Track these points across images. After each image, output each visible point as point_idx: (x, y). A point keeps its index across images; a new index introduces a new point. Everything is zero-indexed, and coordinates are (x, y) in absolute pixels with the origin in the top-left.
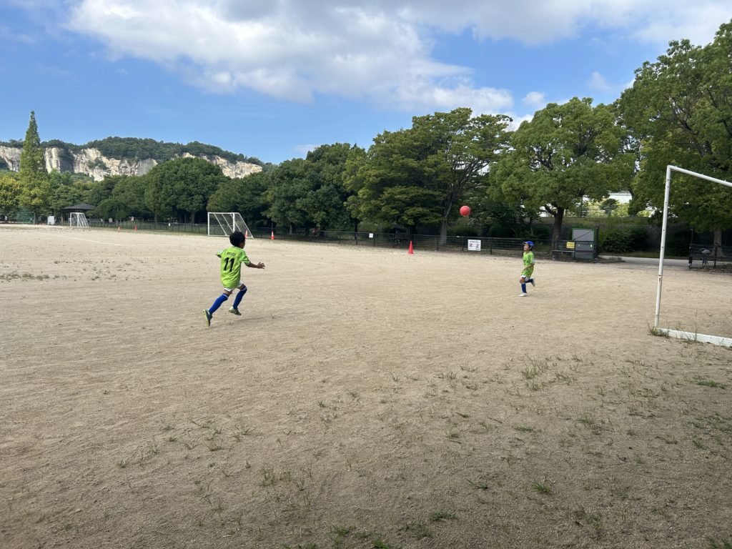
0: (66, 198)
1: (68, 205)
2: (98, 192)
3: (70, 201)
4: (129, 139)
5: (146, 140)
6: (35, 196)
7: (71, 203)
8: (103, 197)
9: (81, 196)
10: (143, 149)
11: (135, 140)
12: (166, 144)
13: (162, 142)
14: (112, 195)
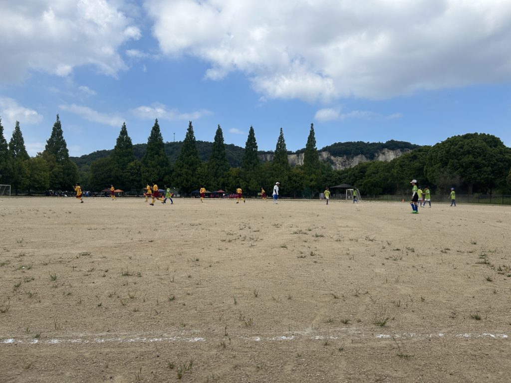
0: (331, 180)
1: (332, 185)
2: (354, 175)
3: (333, 182)
4: (347, 143)
5: (358, 142)
6: (311, 180)
7: (334, 184)
8: (358, 178)
9: (339, 178)
10: (357, 148)
11: (350, 143)
12: (371, 144)
13: (369, 142)
14: (365, 176)
